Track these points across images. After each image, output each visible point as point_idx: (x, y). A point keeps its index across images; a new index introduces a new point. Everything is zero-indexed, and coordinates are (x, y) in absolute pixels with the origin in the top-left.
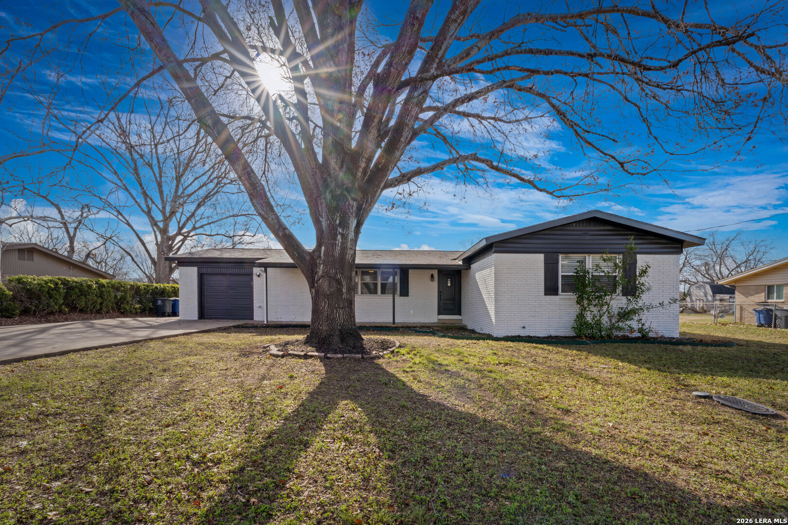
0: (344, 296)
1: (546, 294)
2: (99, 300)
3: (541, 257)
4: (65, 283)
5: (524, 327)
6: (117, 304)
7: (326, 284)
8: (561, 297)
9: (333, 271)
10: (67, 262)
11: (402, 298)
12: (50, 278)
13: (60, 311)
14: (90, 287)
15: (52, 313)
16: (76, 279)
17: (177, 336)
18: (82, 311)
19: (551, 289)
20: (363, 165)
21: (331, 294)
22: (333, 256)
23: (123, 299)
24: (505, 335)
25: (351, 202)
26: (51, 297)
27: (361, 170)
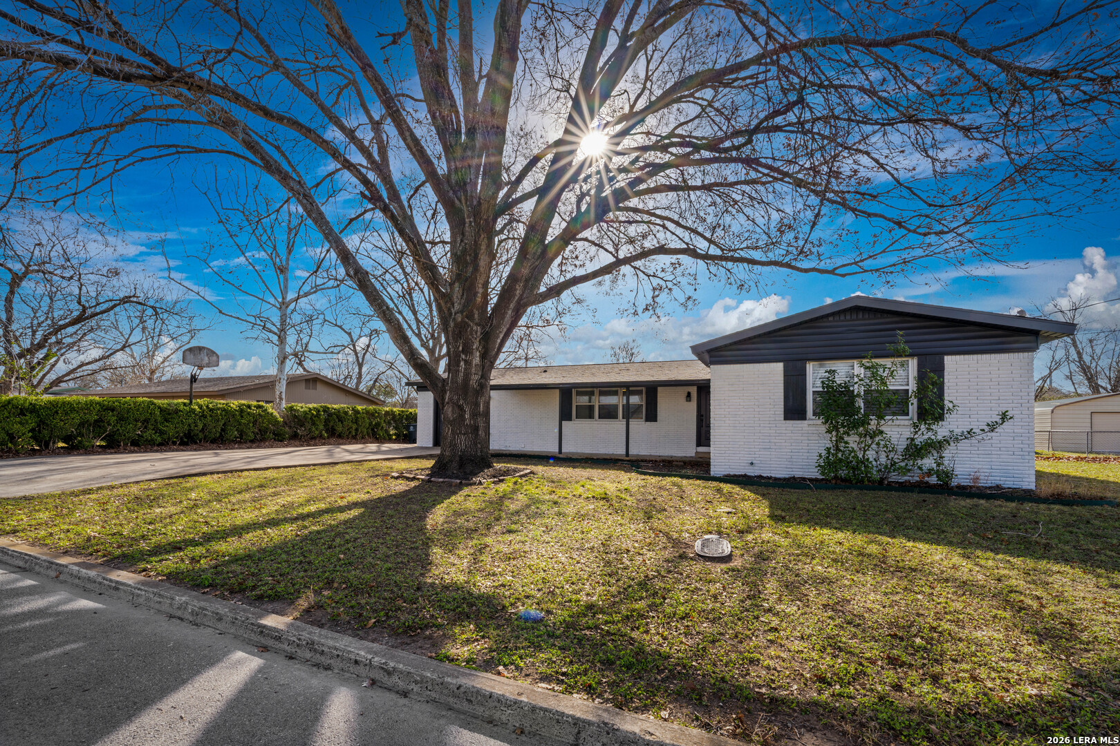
0: (467, 422)
1: (786, 418)
2: (354, 426)
3: (780, 367)
4: (326, 410)
5: (752, 464)
6: (373, 430)
7: (450, 409)
8: (811, 422)
9: (455, 397)
10: (354, 394)
11: (648, 423)
12: (315, 405)
13: (321, 436)
14: (346, 413)
15: (313, 438)
16: (335, 406)
17: (378, 460)
18: (340, 436)
19: (794, 411)
20: (481, 290)
21: (454, 420)
22: (456, 382)
23: (378, 424)
24: (726, 473)
25: (475, 328)
26: (314, 424)
27: (479, 295)
